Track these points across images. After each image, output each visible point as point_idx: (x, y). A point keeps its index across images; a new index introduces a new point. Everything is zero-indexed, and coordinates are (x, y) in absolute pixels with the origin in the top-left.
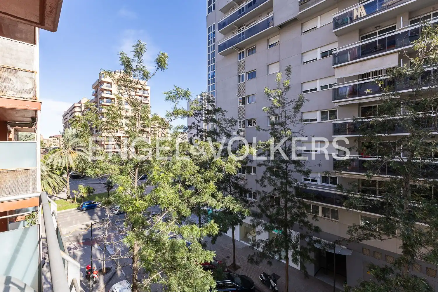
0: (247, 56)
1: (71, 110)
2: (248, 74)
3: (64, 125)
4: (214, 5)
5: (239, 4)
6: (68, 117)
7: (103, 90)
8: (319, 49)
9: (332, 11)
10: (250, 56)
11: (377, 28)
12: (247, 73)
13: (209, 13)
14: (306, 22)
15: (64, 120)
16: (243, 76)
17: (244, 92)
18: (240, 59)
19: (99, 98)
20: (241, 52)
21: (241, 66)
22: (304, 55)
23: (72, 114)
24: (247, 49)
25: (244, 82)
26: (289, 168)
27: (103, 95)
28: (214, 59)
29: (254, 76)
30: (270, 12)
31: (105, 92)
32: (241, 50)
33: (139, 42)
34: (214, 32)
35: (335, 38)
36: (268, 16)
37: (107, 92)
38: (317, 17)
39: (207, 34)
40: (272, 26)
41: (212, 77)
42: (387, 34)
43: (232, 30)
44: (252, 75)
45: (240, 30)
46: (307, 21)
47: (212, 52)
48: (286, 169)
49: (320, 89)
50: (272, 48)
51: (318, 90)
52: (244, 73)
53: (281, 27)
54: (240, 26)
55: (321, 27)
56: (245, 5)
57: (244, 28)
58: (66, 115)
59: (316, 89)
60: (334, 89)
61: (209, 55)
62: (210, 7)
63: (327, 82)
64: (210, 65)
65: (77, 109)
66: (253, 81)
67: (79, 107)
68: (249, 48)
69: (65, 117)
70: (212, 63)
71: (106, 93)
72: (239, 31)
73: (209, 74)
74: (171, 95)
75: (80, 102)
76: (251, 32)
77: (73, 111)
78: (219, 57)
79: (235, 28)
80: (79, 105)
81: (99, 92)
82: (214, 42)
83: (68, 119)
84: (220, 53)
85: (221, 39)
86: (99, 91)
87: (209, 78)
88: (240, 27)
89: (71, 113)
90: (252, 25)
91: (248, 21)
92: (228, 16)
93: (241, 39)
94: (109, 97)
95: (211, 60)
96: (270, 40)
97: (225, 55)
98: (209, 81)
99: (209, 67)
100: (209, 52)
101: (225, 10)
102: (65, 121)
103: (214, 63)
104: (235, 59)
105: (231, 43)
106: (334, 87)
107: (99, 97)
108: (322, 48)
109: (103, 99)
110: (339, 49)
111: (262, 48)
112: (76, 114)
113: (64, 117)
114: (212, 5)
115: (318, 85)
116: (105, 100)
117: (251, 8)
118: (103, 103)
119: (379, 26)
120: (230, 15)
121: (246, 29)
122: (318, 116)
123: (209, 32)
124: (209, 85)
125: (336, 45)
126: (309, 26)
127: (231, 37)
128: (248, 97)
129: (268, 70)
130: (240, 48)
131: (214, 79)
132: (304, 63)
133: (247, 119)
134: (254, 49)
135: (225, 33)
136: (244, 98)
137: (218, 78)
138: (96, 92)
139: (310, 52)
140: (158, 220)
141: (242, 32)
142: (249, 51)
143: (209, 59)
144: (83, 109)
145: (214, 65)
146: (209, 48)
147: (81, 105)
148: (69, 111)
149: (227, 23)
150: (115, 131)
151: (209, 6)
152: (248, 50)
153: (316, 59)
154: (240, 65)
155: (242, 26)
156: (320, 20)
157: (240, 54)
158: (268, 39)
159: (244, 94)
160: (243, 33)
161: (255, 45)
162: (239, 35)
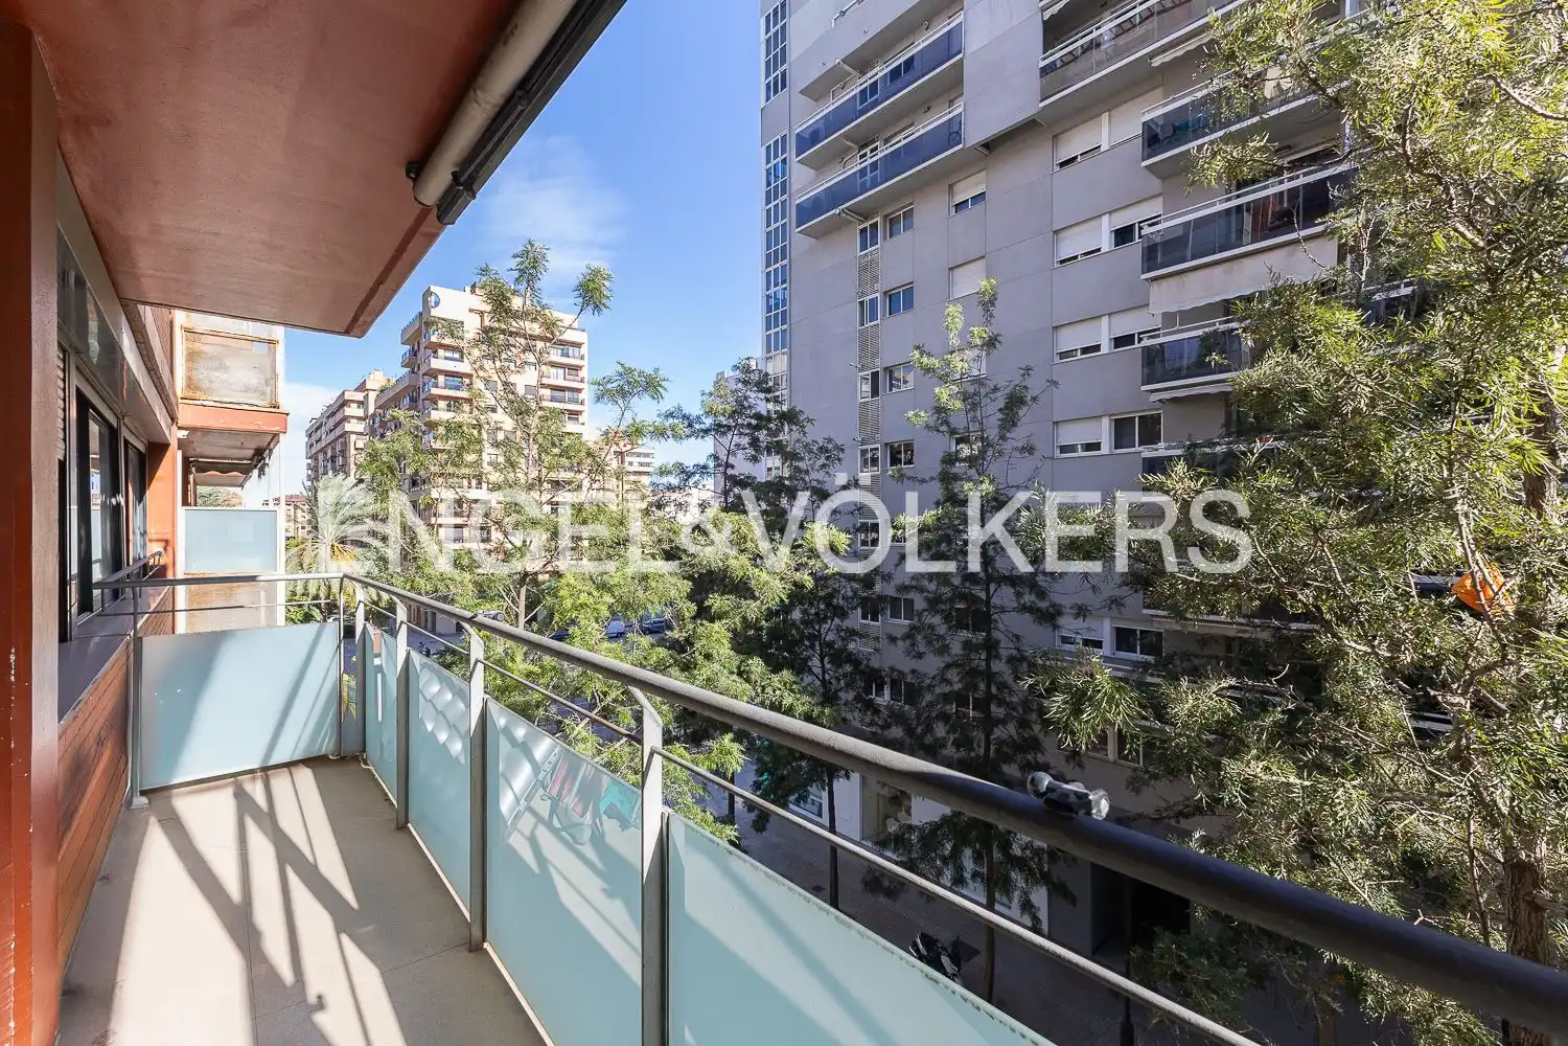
0: (885, 238)
1: (333, 414)
2: (891, 297)
3: (310, 461)
4: (784, 75)
5: (860, 72)
6: (323, 436)
7: (434, 348)
8: (1105, 218)
9: (1140, 99)
10: (895, 239)
11: (1284, 152)
12: (885, 293)
13: (768, 99)
14: (1067, 130)
15: (312, 446)
16: (873, 302)
17: (875, 355)
18: (864, 247)
19: (421, 373)
20: (867, 224)
21: (867, 270)
22: (1063, 235)
23: (336, 426)
24: (886, 217)
25: (875, 322)
26: (995, 601)
27: (436, 364)
28: (783, 248)
29: (909, 305)
30: (956, 98)
31: (441, 352)
32: (867, 218)
33: (530, 243)
34: (784, 161)
35: (1155, 184)
36: (952, 111)
37: (449, 354)
38: (1099, 115)
39: (764, 167)
40: (961, 146)
41: (777, 307)
42: (1305, 175)
43: (839, 155)
44: (900, 300)
45: (865, 155)
46: (1071, 129)
47: (777, 224)
48: (988, 603)
49: (1110, 349)
50: (964, 213)
51: (1105, 350)
52: (878, 295)
53: (989, 146)
54: (864, 142)
55: (1113, 147)
56: (880, 75)
57: (876, 148)
58: (317, 429)
59: (1097, 348)
60: (1146, 349)
61: (769, 234)
62: (771, 78)
63: (1127, 325)
64: (771, 269)
65: (352, 410)
66: (904, 318)
67: (361, 403)
68: (894, 212)
69: (314, 437)
70: (776, 262)
71: (446, 358)
72: (861, 157)
73: (769, 297)
74: (609, 386)
75: (362, 387)
76: (896, 162)
77: (338, 417)
78: (799, 242)
79: (848, 149)
80: (360, 396)
81: (421, 354)
82: (784, 192)
83: (323, 444)
84: (799, 229)
85: (805, 183)
86: (422, 349)
87: (769, 310)
88: (866, 145)
89: (331, 422)
90: (901, 141)
91: (887, 126)
92: (826, 112)
93: (868, 184)
94: (455, 370)
95: (776, 251)
96: (957, 187)
97: (818, 234)
98: (768, 319)
99: (768, 274)
100: (768, 225)
101: (817, 91)
102: (314, 450)
103: (785, 262)
104: (848, 247)
105: (835, 196)
106: (1146, 342)
107: (423, 369)
108: (1115, 216)
109: (436, 378)
110: (1166, 220)
111: (931, 212)
112: (348, 427)
113: (310, 436)
114: (778, 72)
115: (1103, 334)
116: (441, 378)
117: (899, 83)
118: (434, 391)
119: (1289, 147)
120: (832, 107)
121: (884, 151)
122: (1104, 433)
123: (768, 162)
124: (768, 333)
125: (1154, 208)
126: (1076, 143)
127: (835, 177)
128: (889, 371)
129: (950, 283)
130: (863, 213)
131: (784, 313)
132: (1062, 262)
133: (886, 444)
134: (908, 215)
135: (819, 165)
136: (875, 375)
137: (796, 311)
138: (414, 353)
139: (1076, 230)
140: (577, 729)
141: (870, 161)
142: (892, 223)
143: (768, 248)
144: (371, 410)
145: (783, 267)
146: (769, 211)
147: (366, 397)
148: (328, 417)
149: (822, 134)
150: (474, 482)
151: (768, 75)
152: (891, 220)
153: (1099, 250)
154: (863, 269)
155: (873, 141)
156: (1110, 122)
157: (863, 231)
158: (951, 187)
159: (878, 362)
160: (874, 166)
161: (911, 204)
162: (863, 172)
